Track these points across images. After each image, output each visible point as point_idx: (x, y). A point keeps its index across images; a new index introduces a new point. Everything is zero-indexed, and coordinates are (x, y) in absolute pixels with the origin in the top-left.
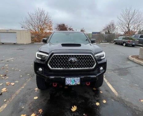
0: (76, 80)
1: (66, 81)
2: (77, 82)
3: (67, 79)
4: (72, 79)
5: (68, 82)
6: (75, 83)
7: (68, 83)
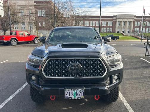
0: (79, 93)
1: (66, 93)
2: (81, 95)
3: (67, 91)
4: (73, 91)
5: (68, 95)
6: (77, 97)
7: (69, 97)
